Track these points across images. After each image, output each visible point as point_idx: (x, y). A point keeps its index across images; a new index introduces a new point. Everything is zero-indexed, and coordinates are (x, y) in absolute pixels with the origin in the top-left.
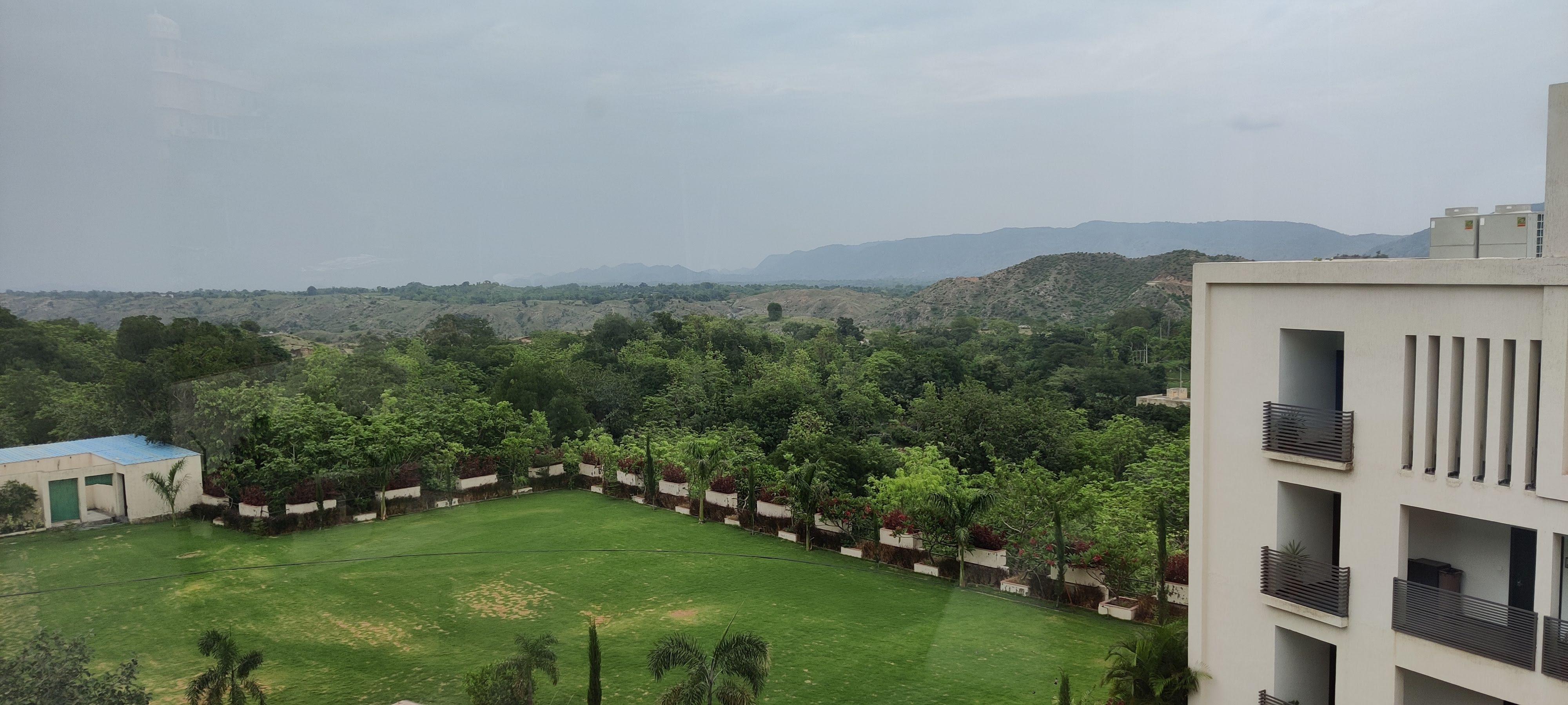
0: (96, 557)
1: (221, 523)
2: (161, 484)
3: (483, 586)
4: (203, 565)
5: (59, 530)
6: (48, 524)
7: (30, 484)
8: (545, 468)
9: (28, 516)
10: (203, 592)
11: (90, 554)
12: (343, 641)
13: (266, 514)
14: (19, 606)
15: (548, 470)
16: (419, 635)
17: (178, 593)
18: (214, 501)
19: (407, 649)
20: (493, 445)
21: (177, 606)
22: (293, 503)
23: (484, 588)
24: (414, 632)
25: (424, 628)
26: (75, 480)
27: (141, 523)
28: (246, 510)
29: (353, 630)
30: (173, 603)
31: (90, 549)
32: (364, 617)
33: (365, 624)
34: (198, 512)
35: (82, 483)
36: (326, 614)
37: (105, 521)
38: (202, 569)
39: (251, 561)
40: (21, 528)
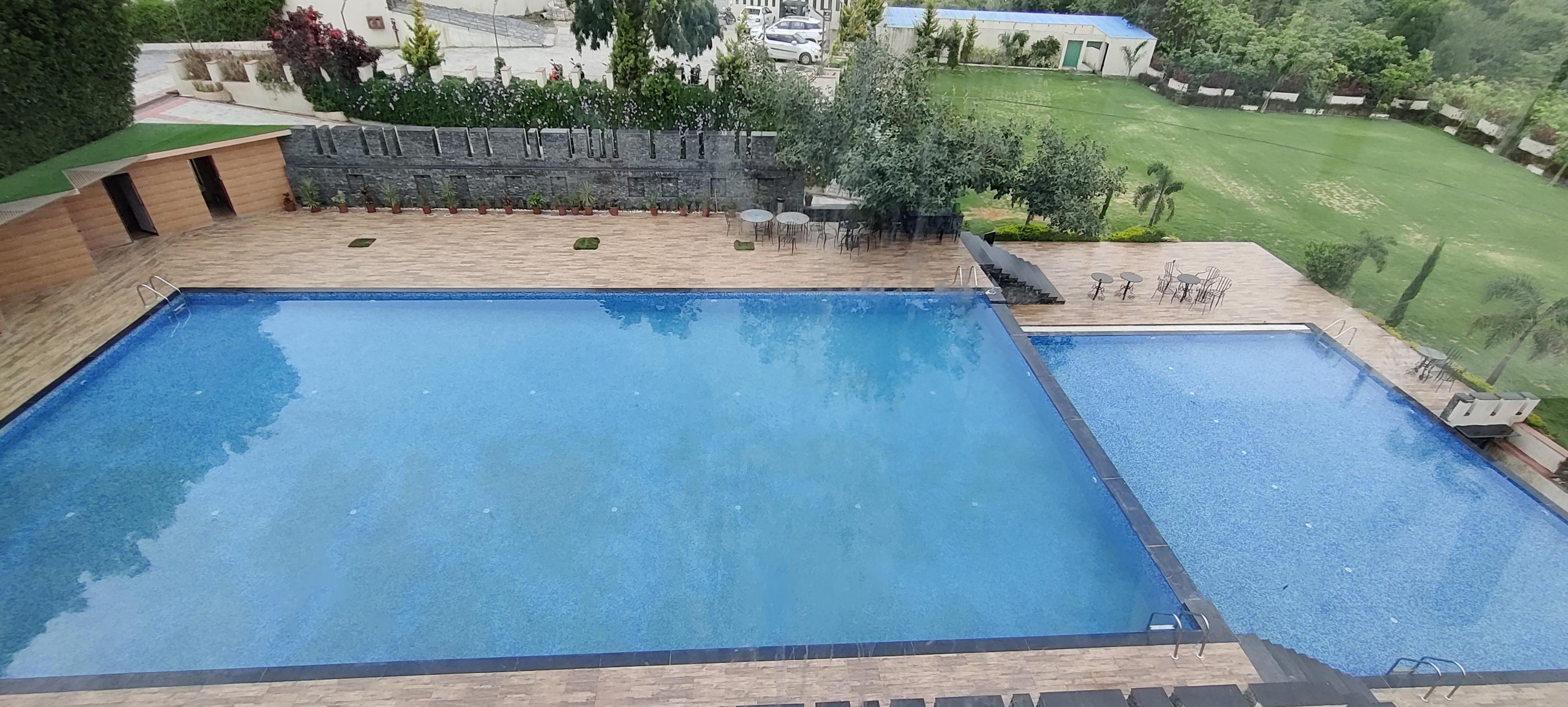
0: (1082, 94)
1: (1154, 89)
2: (1129, 55)
3: (1326, 182)
4: (1139, 114)
5: (1064, 72)
6: (1060, 67)
7: (1059, 40)
8: (1409, 101)
9: (1052, 59)
10: (1137, 131)
11: (1078, 91)
12: (1217, 190)
13: (1185, 90)
14: (1041, 113)
15: (1411, 104)
16: (1270, 203)
17: (1123, 128)
18: (1154, 73)
19: (1259, 209)
20: (1372, 72)
21: (1122, 137)
22: (1205, 86)
23: (1327, 184)
24: (1266, 199)
25: (1275, 198)
26: (1082, 42)
27: (1108, 78)
28: (1173, 84)
29: (1225, 184)
30: (1120, 134)
31: (1079, 87)
32: (1234, 178)
33: (1234, 183)
34: (1144, 80)
35: (1085, 44)
36: (1210, 169)
37: (1089, 72)
38: (1139, 117)
39: (1169, 119)
40: (1047, 66)
